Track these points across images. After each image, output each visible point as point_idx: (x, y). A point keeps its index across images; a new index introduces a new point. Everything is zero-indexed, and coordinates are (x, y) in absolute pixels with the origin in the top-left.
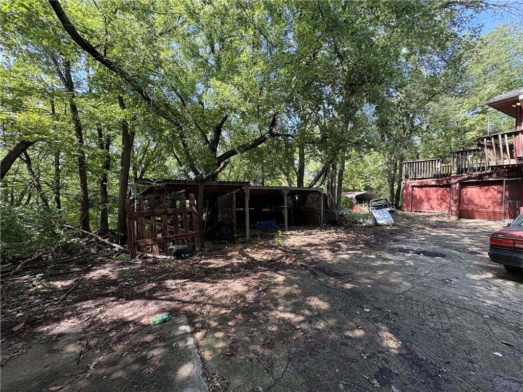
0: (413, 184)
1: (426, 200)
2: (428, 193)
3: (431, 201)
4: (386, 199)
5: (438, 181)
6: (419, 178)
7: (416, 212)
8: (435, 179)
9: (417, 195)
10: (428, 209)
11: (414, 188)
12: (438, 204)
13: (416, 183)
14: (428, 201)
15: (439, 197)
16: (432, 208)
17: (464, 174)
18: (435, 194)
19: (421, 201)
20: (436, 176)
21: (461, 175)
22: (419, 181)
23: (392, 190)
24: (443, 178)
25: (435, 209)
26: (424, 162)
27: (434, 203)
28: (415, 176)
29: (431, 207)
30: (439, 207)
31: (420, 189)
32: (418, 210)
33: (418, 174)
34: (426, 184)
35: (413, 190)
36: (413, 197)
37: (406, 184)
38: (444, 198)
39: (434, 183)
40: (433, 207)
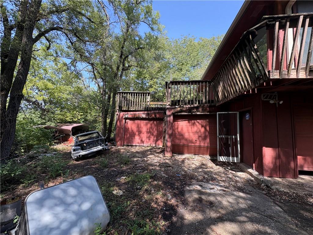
0: (127, 116)
1: (137, 133)
2: (139, 126)
3: (142, 135)
4: (97, 133)
5: (148, 114)
6: (132, 109)
7: (128, 146)
8: (146, 112)
9: (130, 128)
10: (138, 143)
11: (127, 120)
12: (147, 137)
13: (129, 115)
14: (139, 135)
15: (148, 130)
16: (142, 142)
17: (176, 107)
18: (145, 126)
19: (133, 135)
20: (147, 109)
21: (174, 107)
22: (132, 113)
23: (105, 122)
24: (152, 112)
25: (145, 142)
26: (137, 93)
27: (144, 136)
28: (129, 108)
29: (142, 140)
30: (148, 140)
31: (132, 122)
32: (129, 144)
33: (131, 106)
34: (137, 116)
35: (125, 122)
36: (126, 130)
37: (119, 115)
38: (151, 130)
39: (144, 116)
40: (143, 140)
